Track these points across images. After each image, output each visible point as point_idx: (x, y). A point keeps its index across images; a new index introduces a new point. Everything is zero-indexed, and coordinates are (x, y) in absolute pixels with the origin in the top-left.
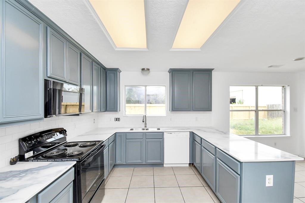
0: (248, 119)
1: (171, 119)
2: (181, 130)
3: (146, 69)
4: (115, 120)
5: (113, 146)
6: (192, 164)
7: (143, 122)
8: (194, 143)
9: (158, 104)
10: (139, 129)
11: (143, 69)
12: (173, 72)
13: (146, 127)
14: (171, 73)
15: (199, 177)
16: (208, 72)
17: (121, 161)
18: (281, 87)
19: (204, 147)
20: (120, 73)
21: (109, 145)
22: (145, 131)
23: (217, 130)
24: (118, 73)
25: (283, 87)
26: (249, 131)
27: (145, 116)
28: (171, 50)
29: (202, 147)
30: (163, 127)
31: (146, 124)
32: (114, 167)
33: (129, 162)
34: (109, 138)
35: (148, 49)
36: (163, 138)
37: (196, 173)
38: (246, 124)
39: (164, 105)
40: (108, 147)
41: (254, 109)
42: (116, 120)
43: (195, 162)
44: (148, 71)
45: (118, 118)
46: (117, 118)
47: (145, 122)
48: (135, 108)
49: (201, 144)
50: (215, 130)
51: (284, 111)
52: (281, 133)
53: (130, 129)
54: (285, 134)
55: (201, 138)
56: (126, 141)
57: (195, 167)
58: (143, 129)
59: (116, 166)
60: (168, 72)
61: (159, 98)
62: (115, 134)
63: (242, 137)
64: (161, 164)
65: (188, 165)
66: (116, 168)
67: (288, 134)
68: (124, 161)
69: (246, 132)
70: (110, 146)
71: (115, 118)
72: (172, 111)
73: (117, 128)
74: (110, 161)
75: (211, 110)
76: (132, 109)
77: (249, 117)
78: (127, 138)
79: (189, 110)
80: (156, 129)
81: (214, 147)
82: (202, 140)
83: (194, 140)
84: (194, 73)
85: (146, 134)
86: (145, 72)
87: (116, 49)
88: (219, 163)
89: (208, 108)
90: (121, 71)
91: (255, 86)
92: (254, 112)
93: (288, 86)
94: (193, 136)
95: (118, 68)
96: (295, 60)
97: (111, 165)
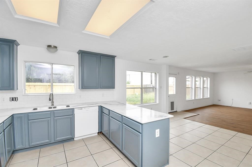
0: (133, 94)
1: (80, 96)
2: (91, 105)
3: (53, 46)
4: (11, 100)
5: (10, 130)
6: (100, 133)
7: (50, 100)
8: (102, 114)
9: (62, 83)
10: (44, 107)
11: (49, 46)
12: (83, 54)
13: (53, 105)
14: (80, 55)
15: (107, 141)
16: (112, 58)
17: (22, 145)
18: (154, 73)
19: (111, 117)
20: (18, 47)
21: (4, 130)
22: (53, 109)
23: (119, 103)
24: (15, 45)
25: (155, 73)
26: (136, 102)
27: (51, 94)
28: (83, 32)
29: (110, 117)
30: (72, 104)
31: (53, 102)
32: (13, 153)
33: (34, 144)
34: (3, 122)
35: (59, 25)
36: (73, 115)
37: (105, 138)
38: (133, 98)
39: (73, 84)
40: (3, 132)
41: (140, 87)
42: (13, 100)
43: (103, 130)
44: (55, 49)
45: (15, 98)
46: (13, 98)
47: (52, 100)
48: (34, 87)
49: (109, 114)
50: (118, 102)
51: (156, 88)
52: (154, 102)
53: (33, 109)
54: (156, 102)
55: (109, 110)
56: (28, 122)
57: (103, 133)
58: (50, 108)
59: (15, 152)
60: (77, 53)
61: (62, 78)
62: (12, 116)
63: (136, 106)
64: (72, 139)
65: (97, 134)
66: (15, 154)
67: (158, 102)
68: (27, 144)
69: (134, 103)
70: (6, 131)
71: (10, 98)
72: (81, 89)
73: (13, 109)
74: (8, 147)
75: (114, 88)
76: (31, 88)
77: (134, 93)
78: (29, 119)
79: (98, 87)
80: (66, 106)
81: (121, 116)
82: (110, 111)
83: (102, 113)
84: (101, 57)
85: (54, 112)
86: (51, 50)
87: (16, 16)
88: (125, 128)
89: (112, 86)
90: (20, 44)
91: (141, 72)
92: (140, 89)
93: (158, 73)
94: (101, 109)
95: (16, 40)
96: (164, 57)
97: (9, 152)
